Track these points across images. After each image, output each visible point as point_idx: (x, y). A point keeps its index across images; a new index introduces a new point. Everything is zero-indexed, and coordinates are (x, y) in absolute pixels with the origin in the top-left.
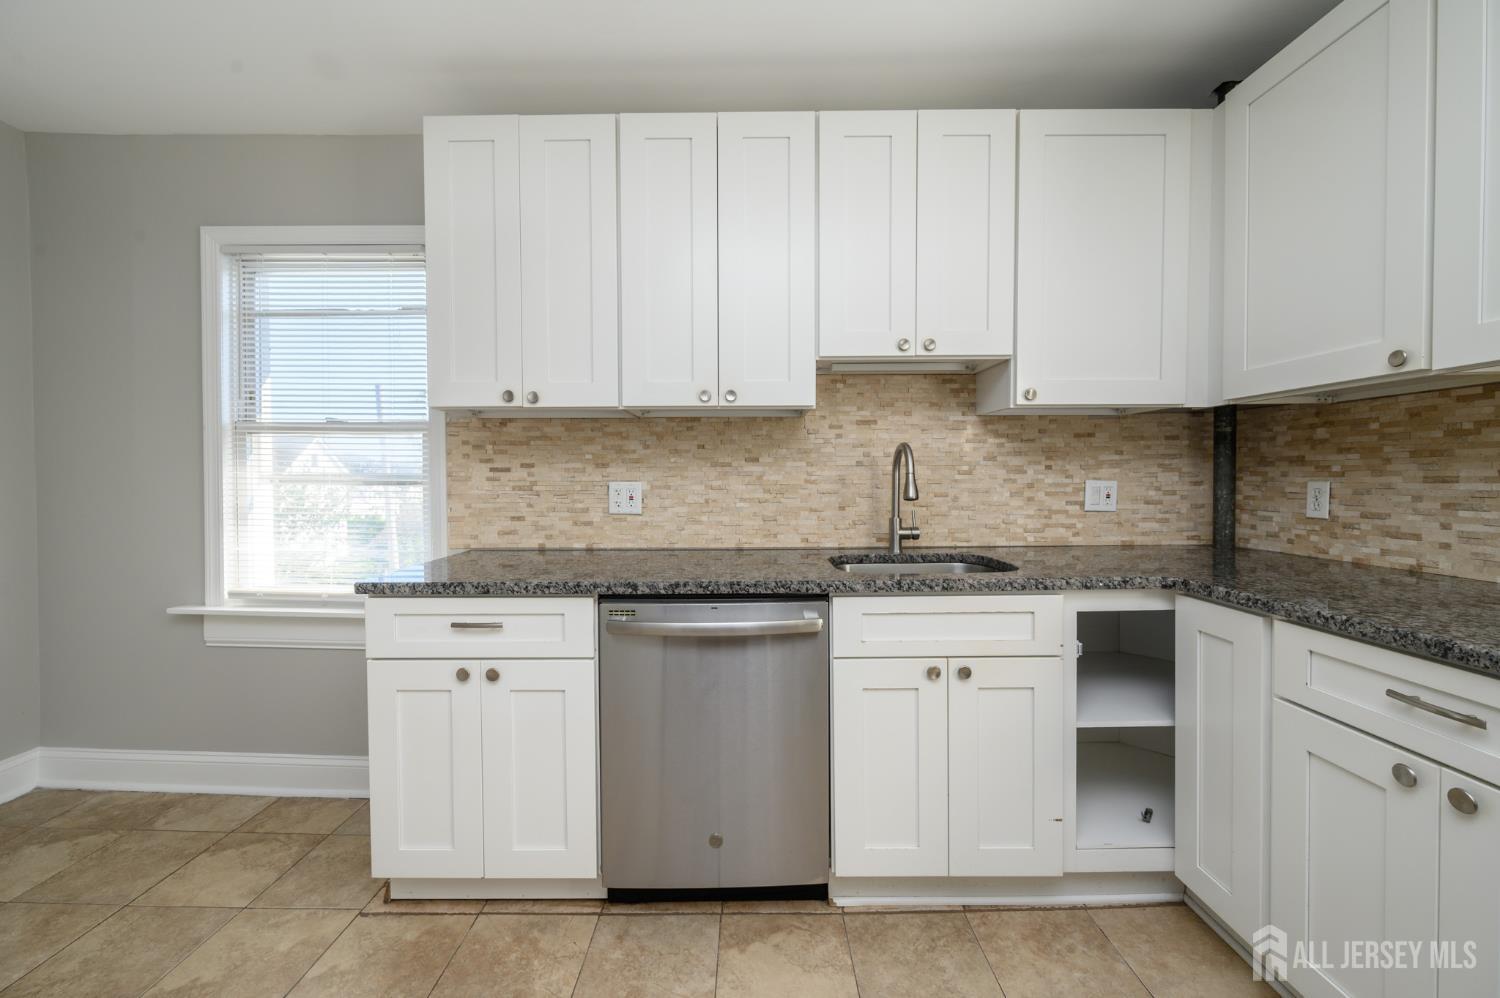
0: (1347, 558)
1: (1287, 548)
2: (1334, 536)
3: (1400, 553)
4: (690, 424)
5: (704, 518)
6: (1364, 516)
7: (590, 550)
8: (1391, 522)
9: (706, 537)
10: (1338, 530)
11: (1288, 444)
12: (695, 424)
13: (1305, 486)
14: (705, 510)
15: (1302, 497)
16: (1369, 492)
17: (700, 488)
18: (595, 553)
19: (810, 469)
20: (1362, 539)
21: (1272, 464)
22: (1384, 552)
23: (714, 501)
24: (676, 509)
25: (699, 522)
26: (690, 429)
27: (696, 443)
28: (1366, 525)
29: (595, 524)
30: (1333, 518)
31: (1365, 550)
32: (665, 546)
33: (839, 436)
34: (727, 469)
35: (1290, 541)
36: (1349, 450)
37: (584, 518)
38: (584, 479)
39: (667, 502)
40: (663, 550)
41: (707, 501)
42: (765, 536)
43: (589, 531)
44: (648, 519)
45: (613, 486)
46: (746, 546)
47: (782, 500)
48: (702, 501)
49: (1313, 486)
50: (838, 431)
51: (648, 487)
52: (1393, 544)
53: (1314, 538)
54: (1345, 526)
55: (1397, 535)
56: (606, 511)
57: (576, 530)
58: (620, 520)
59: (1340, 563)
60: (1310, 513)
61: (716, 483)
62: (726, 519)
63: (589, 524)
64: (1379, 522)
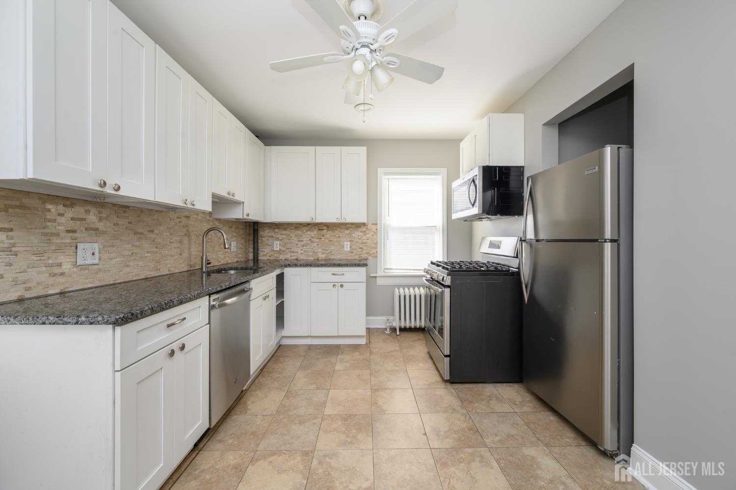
0: (283, 259)
1: (269, 258)
2: (280, 254)
3: (294, 256)
4: (124, 209)
5: (131, 264)
6: (287, 249)
7: (62, 293)
8: (292, 250)
9: (132, 274)
10: (281, 252)
11: (268, 232)
12: (127, 210)
13: (273, 242)
14: (131, 259)
15: (272, 245)
16: (287, 243)
17: (128, 246)
18: (66, 295)
19: (171, 237)
20: (286, 254)
21: (264, 237)
22: (291, 256)
23: (136, 253)
24: (118, 259)
25: (128, 266)
26: (125, 212)
27: (127, 220)
28: (287, 251)
29: (66, 274)
30: (280, 250)
31: (287, 256)
32: (112, 282)
33: (180, 222)
34: (142, 236)
35: (270, 256)
36: (283, 235)
37: (57, 270)
38: (58, 241)
39: (113, 255)
40: (110, 285)
41: (132, 254)
42: (156, 270)
43: (62, 279)
44: (101, 267)
45: (80, 246)
46: (149, 276)
47: (162, 252)
48: (131, 254)
49: (275, 242)
50: (180, 220)
51: (101, 247)
52: (292, 254)
53: (275, 255)
54: (283, 251)
55: (293, 252)
56: (75, 264)
57: (51, 281)
58: (85, 269)
59: (282, 260)
60: (275, 249)
61: (137, 243)
62: (141, 263)
63: (62, 274)
64: (290, 250)
